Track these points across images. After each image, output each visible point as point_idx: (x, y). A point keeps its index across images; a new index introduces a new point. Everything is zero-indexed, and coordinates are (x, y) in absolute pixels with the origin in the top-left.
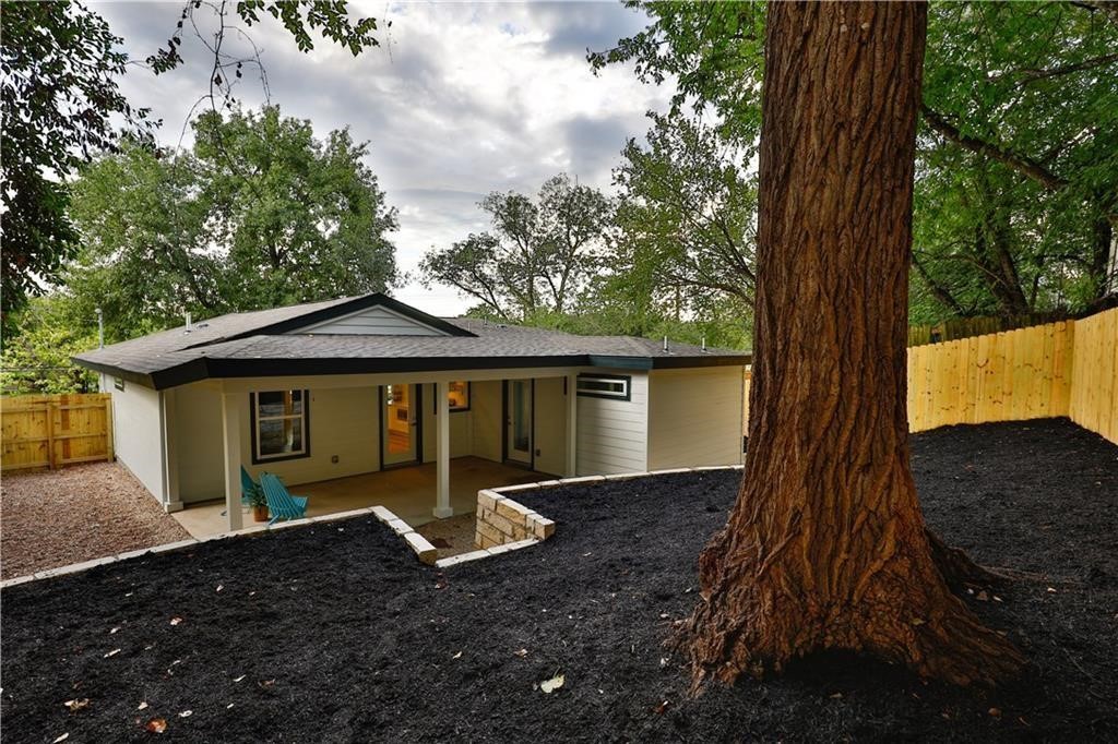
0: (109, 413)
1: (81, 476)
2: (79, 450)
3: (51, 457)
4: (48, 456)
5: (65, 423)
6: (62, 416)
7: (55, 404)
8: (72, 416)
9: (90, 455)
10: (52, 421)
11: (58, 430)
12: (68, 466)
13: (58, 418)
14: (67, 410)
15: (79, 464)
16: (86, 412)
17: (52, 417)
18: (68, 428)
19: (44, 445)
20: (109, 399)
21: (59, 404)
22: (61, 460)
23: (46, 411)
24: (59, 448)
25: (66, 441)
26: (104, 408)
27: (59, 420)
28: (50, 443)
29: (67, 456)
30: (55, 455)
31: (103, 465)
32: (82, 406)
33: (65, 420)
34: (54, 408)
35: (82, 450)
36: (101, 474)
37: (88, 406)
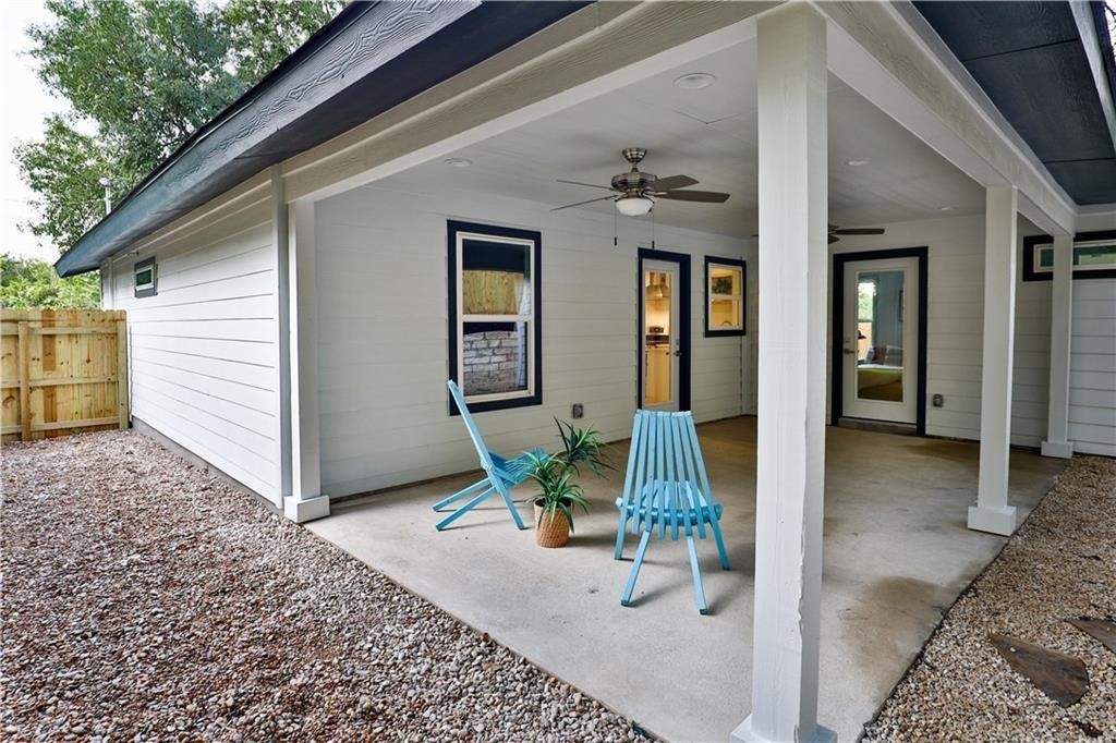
0: (122, 343)
1: (77, 450)
2: (72, 408)
3: (25, 418)
4: (20, 417)
5: (49, 360)
6: (44, 347)
7: (31, 325)
8: (62, 347)
9: (90, 417)
10: (27, 356)
11: (37, 373)
12: (52, 435)
13: (37, 350)
14: (52, 336)
15: (70, 431)
16: (84, 341)
17: (27, 348)
18: (54, 369)
19: (11, 397)
20: (124, 320)
21: (39, 324)
22: (39, 422)
23: (17, 337)
24: (38, 402)
25: (50, 391)
26: (115, 336)
27: (40, 354)
28: (23, 394)
29: (51, 416)
30: (30, 416)
31: (112, 434)
32: (78, 330)
33: (49, 353)
34: (30, 331)
35: (76, 407)
36: (112, 447)
37: (89, 331)
